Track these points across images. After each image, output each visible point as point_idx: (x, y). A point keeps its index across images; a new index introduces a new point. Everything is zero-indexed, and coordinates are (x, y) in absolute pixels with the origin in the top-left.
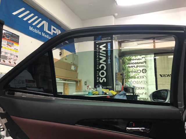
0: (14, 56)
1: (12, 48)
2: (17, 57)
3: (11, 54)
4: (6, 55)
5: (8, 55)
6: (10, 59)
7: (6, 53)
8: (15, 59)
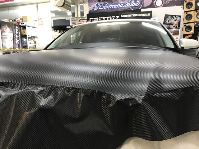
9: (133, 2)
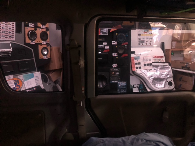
0: (150, 39)
1: (148, 33)
2: (152, 39)
3: (147, 38)
4: (144, 40)
5: (145, 40)
6: (146, 42)
7: (143, 38)
8: (150, 41)
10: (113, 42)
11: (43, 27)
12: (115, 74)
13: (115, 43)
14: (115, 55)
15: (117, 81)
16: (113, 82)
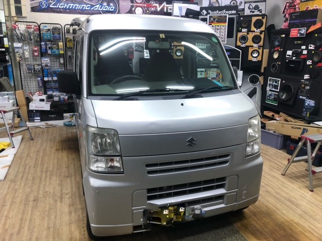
9: (105, 4)
10: (310, 46)
11: (258, 31)
12: (304, 88)
13: (312, 47)
14: (309, 62)
15: (305, 98)
16: (301, 97)
